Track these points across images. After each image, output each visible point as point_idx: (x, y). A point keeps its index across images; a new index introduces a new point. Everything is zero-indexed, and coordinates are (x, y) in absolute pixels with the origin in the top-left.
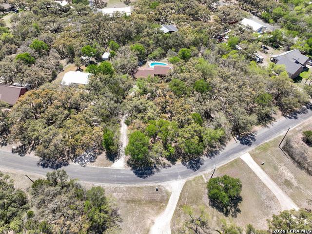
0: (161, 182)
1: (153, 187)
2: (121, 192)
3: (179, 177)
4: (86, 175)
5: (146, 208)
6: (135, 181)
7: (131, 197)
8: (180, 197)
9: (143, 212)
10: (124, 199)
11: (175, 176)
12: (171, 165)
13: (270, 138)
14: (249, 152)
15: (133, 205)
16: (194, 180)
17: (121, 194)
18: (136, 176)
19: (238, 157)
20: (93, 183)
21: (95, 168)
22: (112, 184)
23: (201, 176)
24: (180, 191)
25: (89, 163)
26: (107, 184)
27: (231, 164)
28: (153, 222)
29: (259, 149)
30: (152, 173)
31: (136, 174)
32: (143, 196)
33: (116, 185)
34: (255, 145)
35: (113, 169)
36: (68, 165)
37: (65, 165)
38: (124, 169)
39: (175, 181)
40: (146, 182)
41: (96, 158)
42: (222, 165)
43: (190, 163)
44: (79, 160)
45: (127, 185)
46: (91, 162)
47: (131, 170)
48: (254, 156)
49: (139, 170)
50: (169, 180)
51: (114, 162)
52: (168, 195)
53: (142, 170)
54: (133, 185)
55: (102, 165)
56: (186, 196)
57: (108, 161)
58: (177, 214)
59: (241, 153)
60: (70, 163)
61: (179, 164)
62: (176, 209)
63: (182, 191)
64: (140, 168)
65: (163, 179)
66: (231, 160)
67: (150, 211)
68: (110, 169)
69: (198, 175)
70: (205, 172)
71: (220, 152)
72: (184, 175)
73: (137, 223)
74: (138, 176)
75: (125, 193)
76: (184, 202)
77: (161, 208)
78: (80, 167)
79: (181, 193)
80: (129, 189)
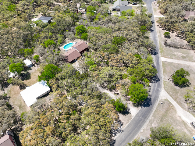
0: (158, 99)
1: (159, 104)
2: (154, 121)
3: (159, 89)
4: (131, 133)
5: (170, 115)
6: (151, 110)
7: (159, 118)
8: (171, 96)
9: (172, 117)
10: (159, 122)
11: (158, 91)
12: (150, 88)
14: (161, 56)
15: (164, 119)
16: (165, 85)
17: (155, 122)
18: (147, 107)
19: (161, 61)
20: (139, 132)
21: (128, 126)
22: (146, 123)
23: (164, 81)
24: (167, 94)
25: (122, 127)
26: (144, 125)
27: (164, 67)
28: (180, 117)
29: (162, 52)
30: (150, 99)
32: (162, 111)
33: (148, 121)
34: (159, 52)
35: (135, 116)
36: (115, 141)
37: (114, 143)
38: (139, 110)
39: (161, 93)
40: (154, 105)
41: (121, 121)
42: (162, 69)
43: (153, 80)
44: (116, 132)
45: (151, 115)
46: (122, 125)
47: (142, 107)
48: (164, 56)
49: (144, 104)
50: (159, 95)
51: (130, 113)
52: (167, 100)
53: (145, 102)
54: (153, 112)
55: (128, 120)
56: (171, 94)
57: (128, 116)
58: (180, 104)
60: (115, 139)
61: (152, 85)
62: (177, 102)
63: (168, 93)
64: (143, 103)
65: (156, 98)
66: (162, 65)
67: (172, 114)
68: (135, 118)
70: (163, 78)
72: (159, 86)
73: (177, 124)
74: (148, 107)
75: (155, 119)
76: (174, 96)
77: (173, 108)
78: (122, 134)
79: (169, 95)
80: (154, 116)
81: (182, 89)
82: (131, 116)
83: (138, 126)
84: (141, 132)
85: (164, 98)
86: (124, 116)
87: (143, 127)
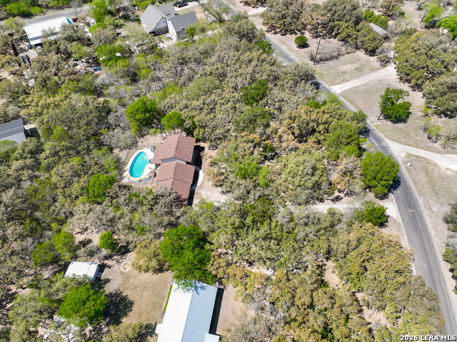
0: (397, 162)
1: (408, 170)
2: (428, 201)
3: (383, 144)
5: (435, 176)
6: (408, 188)
7: (429, 191)
8: (408, 145)
9: (442, 178)
10: (435, 198)
11: (385, 149)
14: (329, 86)
15: (437, 188)
16: (383, 132)
17: (431, 202)
19: (339, 95)
20: (432, 236)
21: (410, 239)
22: (424, 213)
23: (376, 126)
24: (401, 145)
26: (425, 218)
28: (447, 169)
31: (398, 187)
33: (423, 208)
35: (401, 215)
38: (394, 202)
39: (391, 149)
40: (404, 176)
42: (354, 108)
45: (417, 196)
47: (393, 193)
48: (334, 83)
50: (392, 153)
51: (389, 216)
52: (409, 155)
54: (414, 189)
55: (399, 230)
56: (404, 140)
58: (428, 149)
59: (332, 91)
63: (400, 143)
66: (346, 101)
67: (436, 172)
68: (403, 219)
74: (399, 185)
75: (428, 198)
76: (411, 142)
77: (428, 163)
78: (416, 261)
79: (404, 144)
80: (422, 194)
81: (408, 123)
82: (395, 221)
83: (420, 227)
84: (434, 234)
85: (403, 155)
86: (387, 229)
87: (427, 223)
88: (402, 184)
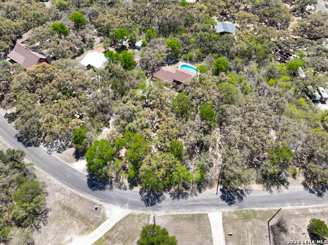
0: (105, 201)
1: (94, 203)
2: (64, 194)
3: (127, 205)
4: (46, 163)
5: (75, 222)
6: (82, 190)
7: (69, 204)
8: (113, 228)
9: (69, 226)
10: (62, 202)
11: (122, 202)
12: (128, 188)
13: (263, 207)
15: (66, 213)
16: (139, 216)
17: (62, 197)
18: (87, 184)
19: (206, 212)
20: (47, 174)
21: (57, 160)
22: (61, 183)
23: (150, 215)
24: (117, 221)
25: (56, 152)
26: (57, 181)
27: (192, 218)
28: (71, 240)
29: (238, 214)
30: (103, 188)
31: (88, 183)
32: (80, 209)
33: (64, 186)
34: (237, 207)
35: (71, 168)
36: (38, 146)
37: (35, 146)
38: (81, 172)
39: (119, 207)
40: (92, 196)
41: (64, 150)
42: (181, 213)
43: (148, 195)
44: (49, 146)
45: (73, 190)
46: (59, 152)
47: (87, 176)
48: (226, 221)
49: (94, 180)
50: (114, 204)
51: (77, 161)
52: (104, 218)
53: (97, 181)
54: (78, 193)
55: (66, 159)
56: (120, 229)
57: (73, 158)
59: (214, 209)
60: (40, 146)
61: (136, 191)
62: (101, 239)
63: (120, 222)
64: (96, 177)
65: (109, 200)
66: (195, 213)
67: (76, 227)
68: (69, 167)
69: (146, 213)
70: (156, 213)
71: (190, 197)
72: (133, 205)
73: (57, 233)
74: (89, 185)
75: (66, 197)
76: (114, 235)
77: (88, 229)
78: (46, 153)
79: (116, 224)
80: (72, 195)
82: (72, 162)
83: (56, 172)
84: (47, 176)
85: (108, 214)
86: (72, 154)
87: (54, 179)
88: (88, 188)
